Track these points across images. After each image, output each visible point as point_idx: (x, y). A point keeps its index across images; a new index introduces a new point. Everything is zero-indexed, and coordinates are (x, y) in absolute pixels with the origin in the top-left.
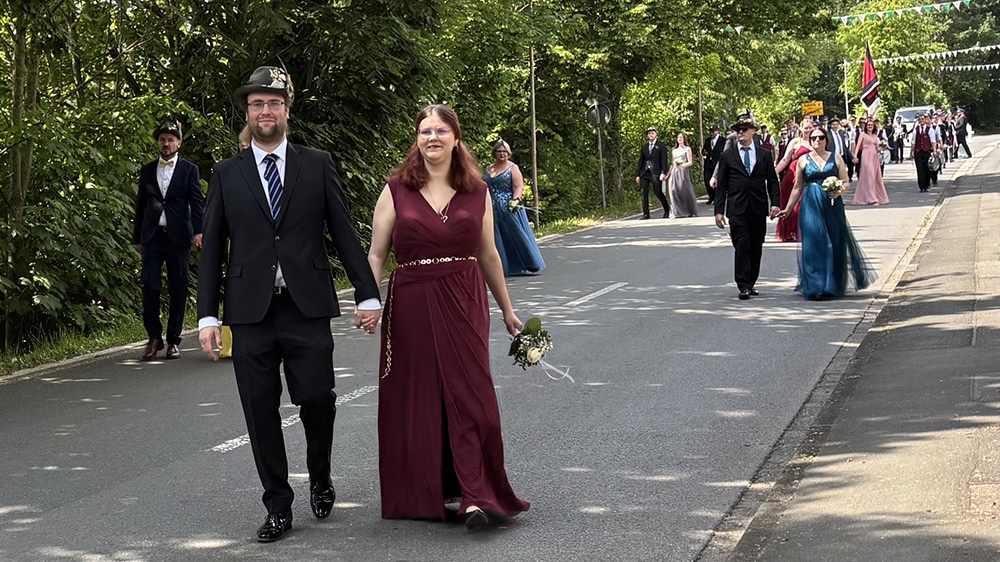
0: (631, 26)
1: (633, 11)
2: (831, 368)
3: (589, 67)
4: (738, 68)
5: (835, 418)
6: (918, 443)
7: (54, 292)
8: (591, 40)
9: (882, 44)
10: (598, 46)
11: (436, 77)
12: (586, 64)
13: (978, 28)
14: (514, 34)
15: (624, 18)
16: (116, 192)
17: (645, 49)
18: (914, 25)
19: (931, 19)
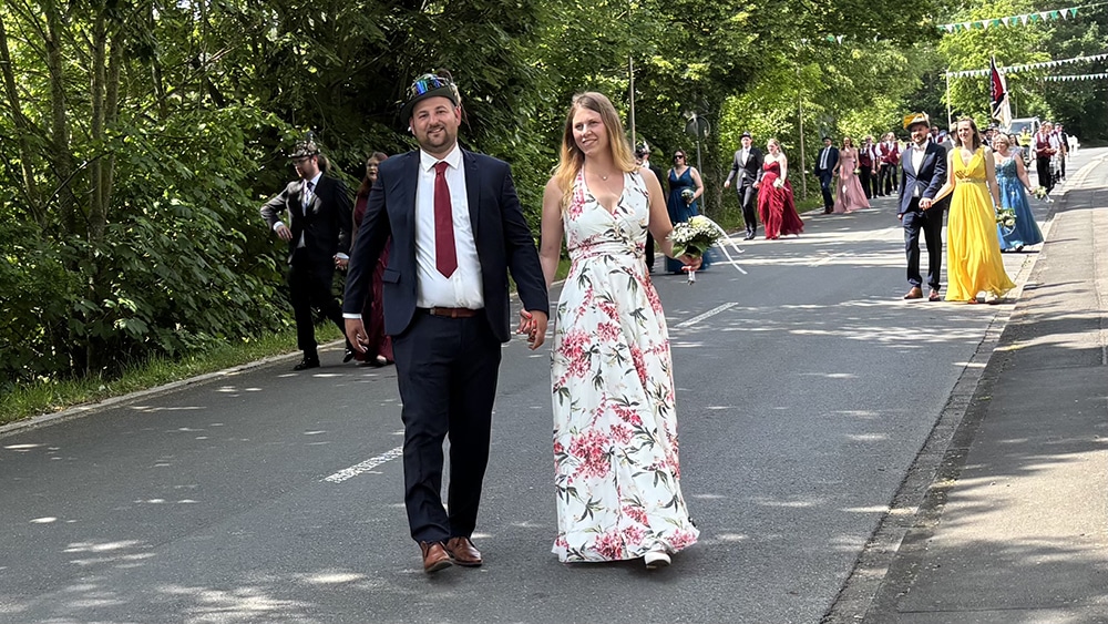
0: (731, 35)
1: (733, 19)
2: (958, 388)
3: (689, 78)
4: (839, 78)
5: (971, 440)
6: (1061, 465)
7: (140, 315)
8: (690, 48)
9: (984, 54)
10: (698, 55)
11: (534, 88)
12: (686, 75)
13: (1081, 37)
14: (612, 43)
15: (724, 27)
16: (204, 209)
17: (746, 59)
18: (1016, 33)
19: (1034, 27)
